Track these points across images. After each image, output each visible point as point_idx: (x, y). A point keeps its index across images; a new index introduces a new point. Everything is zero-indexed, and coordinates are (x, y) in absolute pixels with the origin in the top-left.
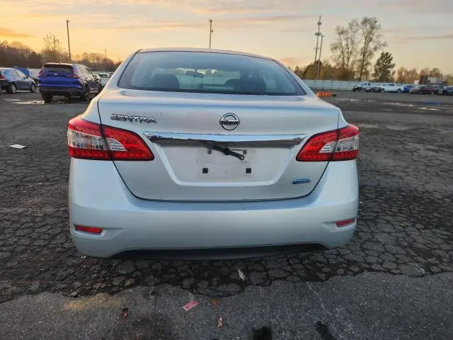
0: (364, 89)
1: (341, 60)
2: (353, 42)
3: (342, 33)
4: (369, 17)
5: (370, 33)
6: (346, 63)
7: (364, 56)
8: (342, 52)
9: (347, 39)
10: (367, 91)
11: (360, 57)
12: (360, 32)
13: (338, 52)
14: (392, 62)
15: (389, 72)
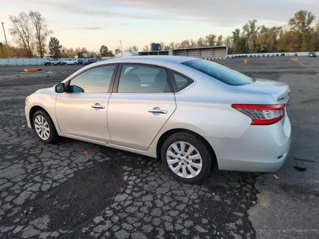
0: (52, 63)
1: (22, 42)
2: (27, 29)
3: (16, 21)
4: (34, 11)
5: (38, 23)
6: (27, 44)
7: (39, 39)
8: (21, 36)
9: (22, 26)
10: (55, 65)
11: (36, 40)
12: (30, 21)
13: (18, 36)
14: (60, 44)
15: (59, 51)
